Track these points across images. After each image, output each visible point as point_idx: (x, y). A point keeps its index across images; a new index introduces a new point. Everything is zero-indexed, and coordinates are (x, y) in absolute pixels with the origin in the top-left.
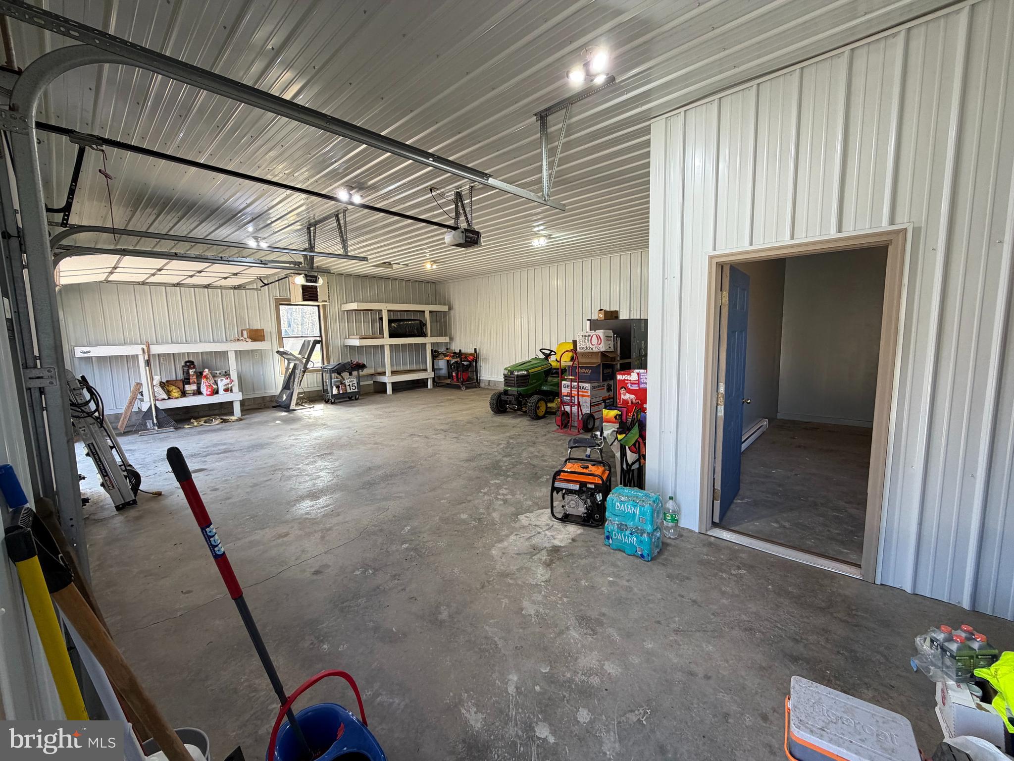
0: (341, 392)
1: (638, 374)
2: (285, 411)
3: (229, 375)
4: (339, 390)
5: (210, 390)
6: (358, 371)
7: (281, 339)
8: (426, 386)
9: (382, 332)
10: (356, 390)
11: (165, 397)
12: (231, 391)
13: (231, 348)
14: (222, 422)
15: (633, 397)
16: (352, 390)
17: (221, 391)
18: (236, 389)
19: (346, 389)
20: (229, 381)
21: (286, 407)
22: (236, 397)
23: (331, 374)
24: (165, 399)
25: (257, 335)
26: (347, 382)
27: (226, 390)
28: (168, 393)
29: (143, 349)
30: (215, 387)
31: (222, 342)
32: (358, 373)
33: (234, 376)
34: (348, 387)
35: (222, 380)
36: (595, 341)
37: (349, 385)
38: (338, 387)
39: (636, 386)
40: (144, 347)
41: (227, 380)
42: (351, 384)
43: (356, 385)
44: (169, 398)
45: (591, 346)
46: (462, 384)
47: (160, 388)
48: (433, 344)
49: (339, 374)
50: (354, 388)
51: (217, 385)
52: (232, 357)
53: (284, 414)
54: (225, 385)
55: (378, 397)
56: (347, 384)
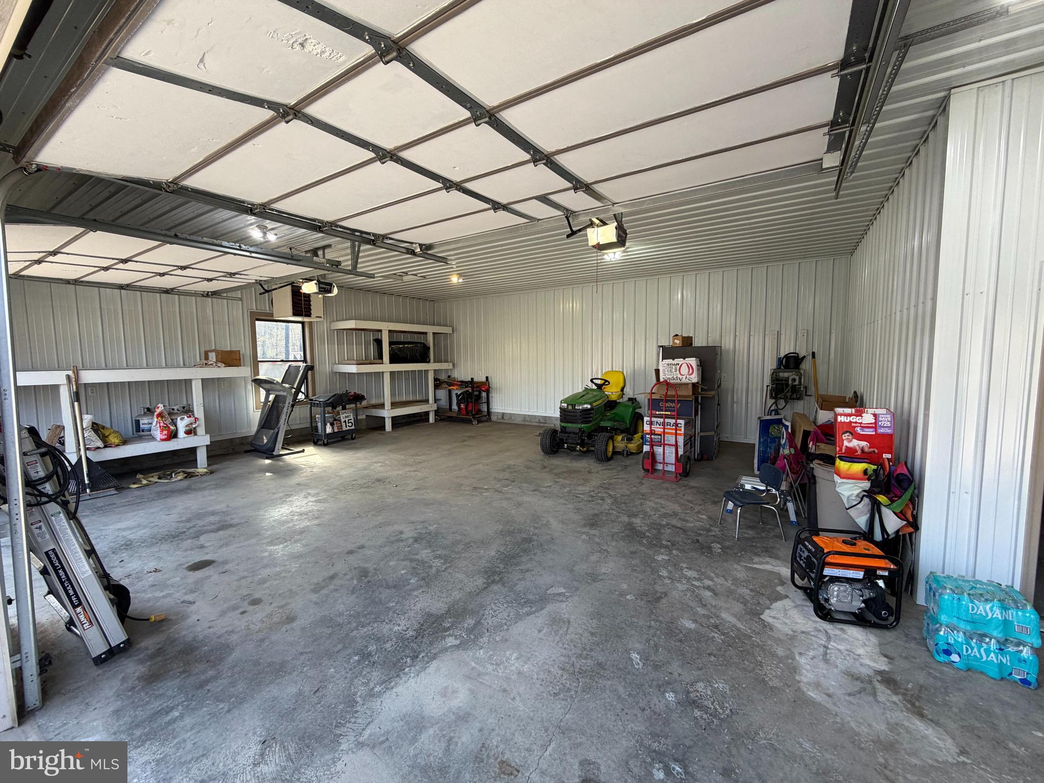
0: (336, 430)
1: (875, 415)
2: (267, 458)
3: (192, 412)
4: (333, 428)
5: (165, 432)
6: (356, 404)
7: (256, 363)
8: (428, 420)
9: (380, 357)
10: (353, 427)
11: (100, 444)
12: (195, 434)
13: (197, 374)
14: (186, 478)
15: (864, 444)
16: (348, 428)
17: (181, 434)
18: (201, 430)
19: (341, 426)
20: (192, 419)
21: (269, 453)
22: (202, 440)
23: (324, 407)
24: (99, 448)
25: (230, 359)
26: (343, 417)
27: (188, 432)
28: (104, 438)
29: (68, 377)
30: (172, 428)
31: (179, 367)
32: (356, 406)
33: (199, 412)
34: (344, 424)
35: (182, 419)
36: (684, 370)
37: (345, 421)
38: (332, 424)
39: (871, 430)
40: (70, 373)
41: (189, 419)
42: (347, 419)
43: (352, 421)
44: (106, 447)
45: (679, 376)
46: (474, 418)
47: (93, 432)
48: (435, 371)
49: (334, 407)
50: (350, 424)
51: (176, 426)
52: (197, 388)
53: (268, 462)
54: (186, 426)
55: (376, 435)
56: (343, 420)
